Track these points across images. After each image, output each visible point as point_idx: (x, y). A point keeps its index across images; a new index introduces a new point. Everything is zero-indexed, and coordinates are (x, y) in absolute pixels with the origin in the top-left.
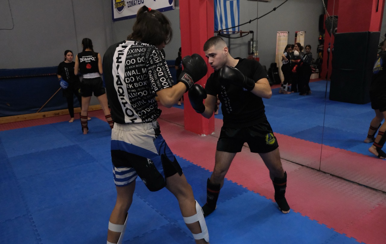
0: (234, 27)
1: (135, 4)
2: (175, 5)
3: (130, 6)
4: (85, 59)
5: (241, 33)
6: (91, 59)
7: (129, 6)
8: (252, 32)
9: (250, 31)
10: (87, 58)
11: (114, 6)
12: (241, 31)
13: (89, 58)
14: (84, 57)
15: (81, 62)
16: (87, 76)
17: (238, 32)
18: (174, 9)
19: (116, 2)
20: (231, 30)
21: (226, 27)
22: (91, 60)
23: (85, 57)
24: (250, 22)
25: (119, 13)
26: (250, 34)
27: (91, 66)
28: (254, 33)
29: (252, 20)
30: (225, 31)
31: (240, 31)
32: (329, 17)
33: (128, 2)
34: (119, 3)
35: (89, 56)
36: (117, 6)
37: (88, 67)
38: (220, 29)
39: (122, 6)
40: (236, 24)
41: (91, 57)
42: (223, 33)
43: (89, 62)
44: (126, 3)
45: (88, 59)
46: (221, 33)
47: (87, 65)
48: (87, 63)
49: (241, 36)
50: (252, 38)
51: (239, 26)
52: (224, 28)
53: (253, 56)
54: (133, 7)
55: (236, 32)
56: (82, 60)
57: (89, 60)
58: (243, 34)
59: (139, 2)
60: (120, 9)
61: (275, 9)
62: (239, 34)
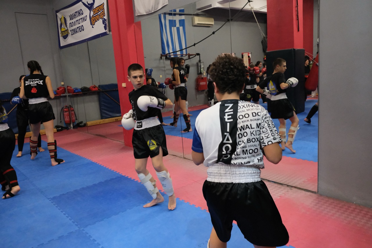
0: (181, 50)
1: (77, 32)
2: (110, 31)
3: (74, 34)
4: (32, 82)
5: (189, 55)
6: (38, 82)
7: (72, 34)
8: (198, 54)
9: (197, 54)
10: (34, 81)
11: (60, 35)
12: (189, 54)
13: (35, 81)
14: (30, 80)
15: (26, 85)
16: (33, 101)
17: (186, 55)
18: (108, 34)
19: (62, 31)
20: (179, 53)
21: (173, 51)
22: (37, 84)
23: (32, 80)
24: (194, 45)
25: (65, 41)
26: (197, 56)
27: (37, 90)
28: (200, 55)
29: (196, 43)
30: (172, 54)
31: (187, 54)
32: (265, 38)
33: (71, 31)
34: (64, 31)
35: (35, 80)
36: (62, 35)
37: (34, 91)
38: (167, 52)
39: (67, 34)
40: (184, 47)
41: (38, 81)
42: (171, 57)
43: (35, 86)
44: (70, 32)
45: (33, 83)
46: (168, 56)
47: (32, 89)
48: (33, 87)
49: (189, 58)
50: (199, 59)
51: (186, 48)
52: (171, 51)
53: (202, 75)
54: (76, 34)
55: (184, 55)
56: (27, 83)
57: (35, 84)
58: (191, 57)
59: (80, 30)
60: (65, 37)
61: (214, 33)
62: (187, 57)
